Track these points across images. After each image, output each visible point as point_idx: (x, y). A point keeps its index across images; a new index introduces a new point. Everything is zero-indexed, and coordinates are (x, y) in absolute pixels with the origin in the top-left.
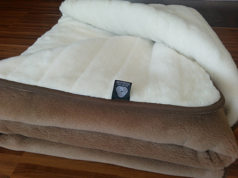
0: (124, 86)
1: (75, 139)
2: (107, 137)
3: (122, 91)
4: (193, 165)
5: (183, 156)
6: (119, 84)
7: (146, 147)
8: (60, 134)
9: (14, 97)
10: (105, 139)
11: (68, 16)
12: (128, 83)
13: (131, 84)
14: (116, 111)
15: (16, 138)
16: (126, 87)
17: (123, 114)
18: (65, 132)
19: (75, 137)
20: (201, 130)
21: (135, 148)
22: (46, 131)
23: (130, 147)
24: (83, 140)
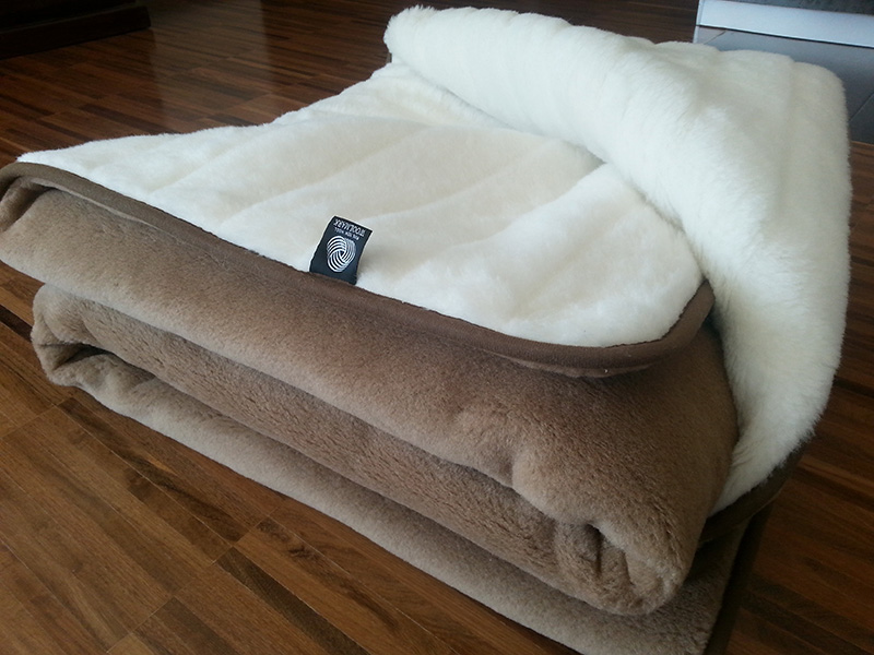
0: (349, 238)
1: (225, 392)
2: (306, 408)
3: (342, 253)
4: (535, 568)
5: (505, 524)
6: (338, 230)
7: (405, 466)
8: (193, 369)
9: (102, 231)
10: (302, 412)
11: (404, 64)
12: (362, 228)
13: (368, 232)
14: (330, 320)
15: (120, 374)
16: (354, 240)
17: (343, 334)
18: (207, 364)
19: (226, 386)
20: (557, 434)
21: (376, 462)
22: (162, 349)
23: (365, 455)
24: (244, 399)
